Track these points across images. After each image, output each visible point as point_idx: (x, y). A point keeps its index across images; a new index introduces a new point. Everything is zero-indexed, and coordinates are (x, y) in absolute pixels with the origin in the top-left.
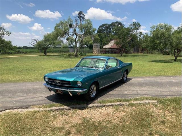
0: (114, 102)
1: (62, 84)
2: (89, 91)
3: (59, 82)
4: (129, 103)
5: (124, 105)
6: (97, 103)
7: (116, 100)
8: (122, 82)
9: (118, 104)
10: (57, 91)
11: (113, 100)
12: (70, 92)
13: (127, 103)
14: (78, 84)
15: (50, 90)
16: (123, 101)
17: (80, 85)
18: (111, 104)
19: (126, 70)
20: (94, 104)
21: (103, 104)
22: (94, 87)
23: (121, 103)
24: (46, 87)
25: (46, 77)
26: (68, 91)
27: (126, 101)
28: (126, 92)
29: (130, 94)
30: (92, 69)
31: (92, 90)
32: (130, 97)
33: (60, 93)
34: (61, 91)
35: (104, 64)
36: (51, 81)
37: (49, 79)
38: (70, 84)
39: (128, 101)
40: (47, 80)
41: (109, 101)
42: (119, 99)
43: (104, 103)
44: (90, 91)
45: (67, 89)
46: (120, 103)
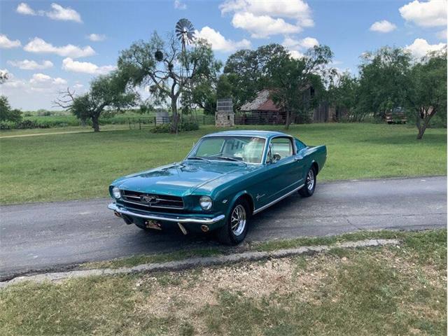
0: (292, 246)
1: (160, 203)
2: (229, 219)
3: (152, 200)
4: (331, 247)
5: (318, 252)
6: (251, 250)
7: (297, 240)
8: (305, 194)
9: (304, 252)
10: (148, 224)
11: (290, 243)
12: (183, 224)
13: (325, 247)
14: (204, 204)
15: (129, 220)
16: (317, 243)
17: (207, 207)
18: (286, 253)
19: (314, 165)
20: (244, 254)
21: (266, 252)
22: (240, 212)
23: (312, 248)
24: (117, 214)
25: (115, 189)
26: (177, 222)
27: (323, 244)
28: (318, 220)
29: (330, 226)
30: (231, 164)
31: (237, 218)
32: (332, 232)
33: (155, 227)
34: (159, 221)
35: (262, 149)
36: (129, 199)
37: (125, 193)
38: (181, 205)
39: (328, 242)
40: (118, 195)
41: (280, 243)
42: (304, 240)
43: (268, 250)
44: (233, 219)
45: (175, 217)
46: (309, 247)
